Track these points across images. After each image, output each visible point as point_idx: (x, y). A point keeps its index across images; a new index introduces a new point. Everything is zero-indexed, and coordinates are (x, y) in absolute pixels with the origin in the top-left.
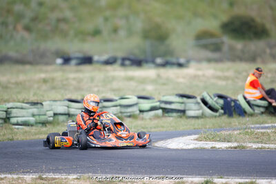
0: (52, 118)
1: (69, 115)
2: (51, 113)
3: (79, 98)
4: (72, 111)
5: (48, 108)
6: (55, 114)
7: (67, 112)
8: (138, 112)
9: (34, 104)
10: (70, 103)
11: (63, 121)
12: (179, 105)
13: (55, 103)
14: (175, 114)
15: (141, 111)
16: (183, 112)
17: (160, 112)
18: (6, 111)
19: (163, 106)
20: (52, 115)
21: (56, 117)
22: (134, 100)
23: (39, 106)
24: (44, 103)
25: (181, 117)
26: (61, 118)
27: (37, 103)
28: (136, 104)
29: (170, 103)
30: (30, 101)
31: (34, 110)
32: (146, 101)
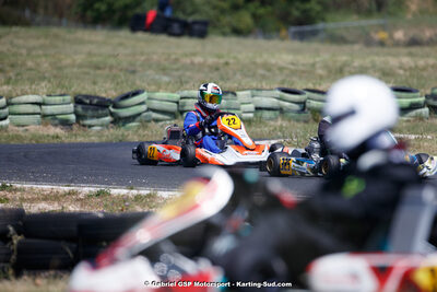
0: (251, 115)
1: (281, 110)
2: (251, 107)
3: (299, 86)
4: (286, 105)
5: (245, 100)
6: (258, 109)
7: (276, 107)
10: (283, 94)
11: (271, 119)
13: (259, 93)
17: (426, 109)
18: (177, 103)
19: (431, 102)
20: (253, 109)
21: (259, 113)
23: (230, 96)
24: (238, 93)
26: (267, 114)
27: (227, 93)
32: (404, 94)
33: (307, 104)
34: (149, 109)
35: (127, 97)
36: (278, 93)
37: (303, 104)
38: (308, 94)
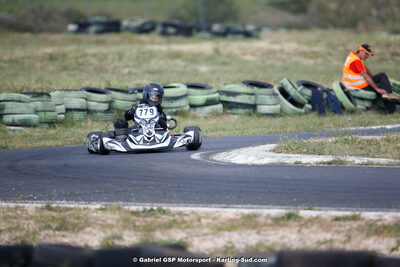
0: (63, 116)
1: (88, 111)
2: (62, 108)
3: (103, 86)
4: (93, 105)
5: (57, 101)
6: (68, 110)
7: (85, 108)
8: (188, 107)
9: (37, 95)
10: (89, 94)
11: (80, 120)
12: (248, 96)
13: (68, 94)
14: (241, 111)
15: (193, 106)
16: (254, 107)
17: (220, 106)
19: (224, 98)
20: (64, 111)
22: (182, 89)
23: (45, 98)
24: (51, 94)
25: (250, 115)
26: (77, 115)
27: (42, 94)
28: (186, 96)
29: (235, 94)
30: (31, 90)
31: (38, 104)
32: (199, 91)
33: (113, 105)
36: (85, 93)
37: (110, 102)
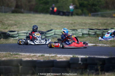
0: (81, 36)
1: (89, 34)
5: (80, 32)
10: (90, 30)
11: (86, 37)
13: (83, 30)
20: (82, 34)
21: (83, 35)
24: (78, 30)
26: (85, 35)
27: (75, 30)
33: (96, 33)
34: (54, 34)
35: (49, 31)
36: (88, 30)
37: (95, 32)
38: (96, 30)
